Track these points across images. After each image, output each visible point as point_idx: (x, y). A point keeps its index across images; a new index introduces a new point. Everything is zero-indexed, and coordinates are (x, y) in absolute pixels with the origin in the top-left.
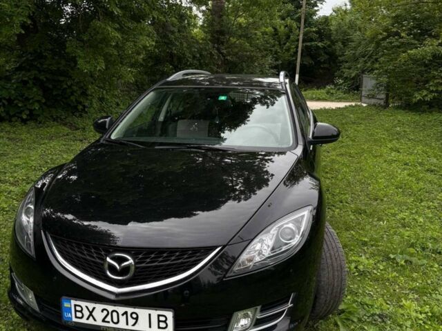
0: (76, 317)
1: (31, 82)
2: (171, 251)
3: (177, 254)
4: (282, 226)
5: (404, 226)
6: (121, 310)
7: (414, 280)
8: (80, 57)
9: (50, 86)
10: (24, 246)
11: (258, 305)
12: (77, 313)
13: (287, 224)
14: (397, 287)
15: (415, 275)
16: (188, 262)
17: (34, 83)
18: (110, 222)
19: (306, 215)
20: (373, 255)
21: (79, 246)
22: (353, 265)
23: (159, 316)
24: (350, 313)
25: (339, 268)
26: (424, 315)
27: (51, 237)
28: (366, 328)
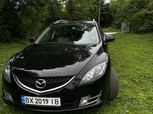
0: (26, 102)
1: (6, 29)
2: (59, 78)
3: (61, 78)
4: (96, 68)
5: (138, 70)
6: (42, 99)
7: (142, 87)
8: (23, 19)
9: (13, 30)
10: (7, 80)
11: (89, 95)
12: (27, 101)
13: (98, 67)
14: (137, 89)
15: (142, 85)
16: (64, 81)
17: (7, 29)
18: (37, 70)
19: (104, 65)
20: (128, 80)
21: (26, 78)
22: (121, 83)
23: (55, 100)
24: (121, 98)
25: (117, 83)
26: (146, 98)
27: (16, 76)
28: (127, 103)
